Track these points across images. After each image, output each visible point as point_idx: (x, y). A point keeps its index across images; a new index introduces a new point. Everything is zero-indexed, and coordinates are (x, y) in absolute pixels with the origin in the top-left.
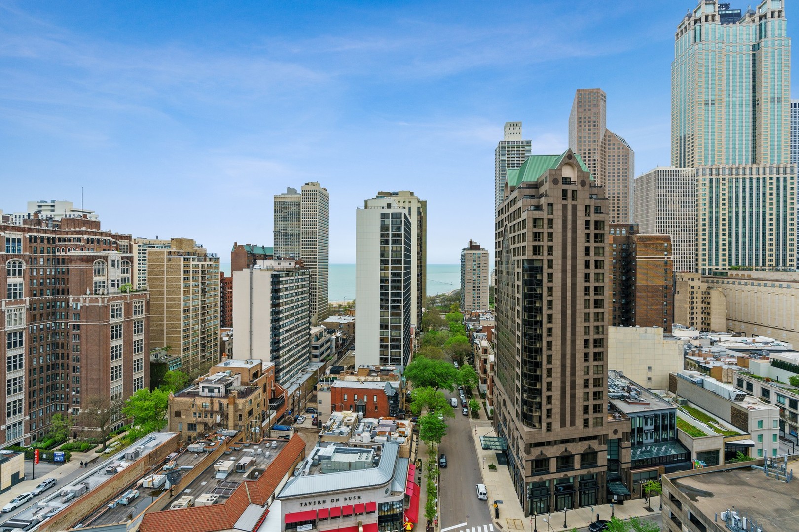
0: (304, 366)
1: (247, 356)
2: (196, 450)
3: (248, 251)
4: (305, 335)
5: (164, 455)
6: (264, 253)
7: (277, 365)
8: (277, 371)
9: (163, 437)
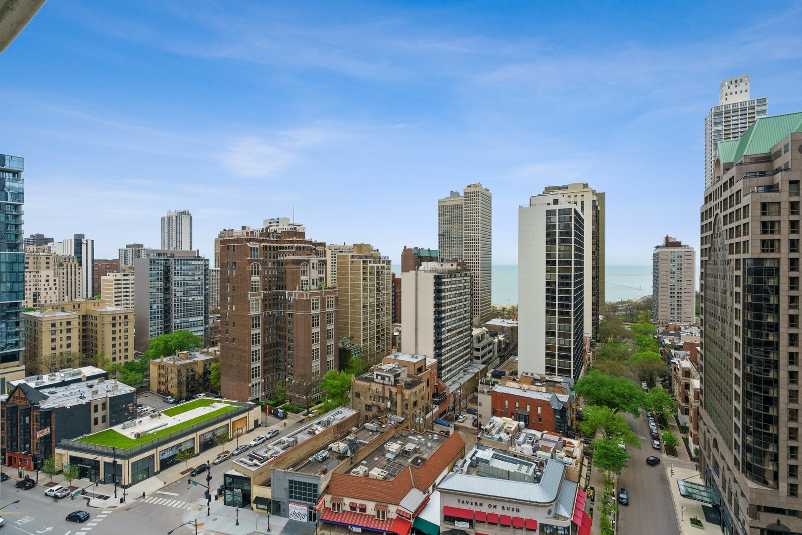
0: (466, 367)
1: (413, 352)
2: (370, 429)
3: (415, 254)
4: (466, 336)
5: (347, 427)
6: (429, 255)
7: (439, 362)
8: (440, 369)
9: (347, 413)
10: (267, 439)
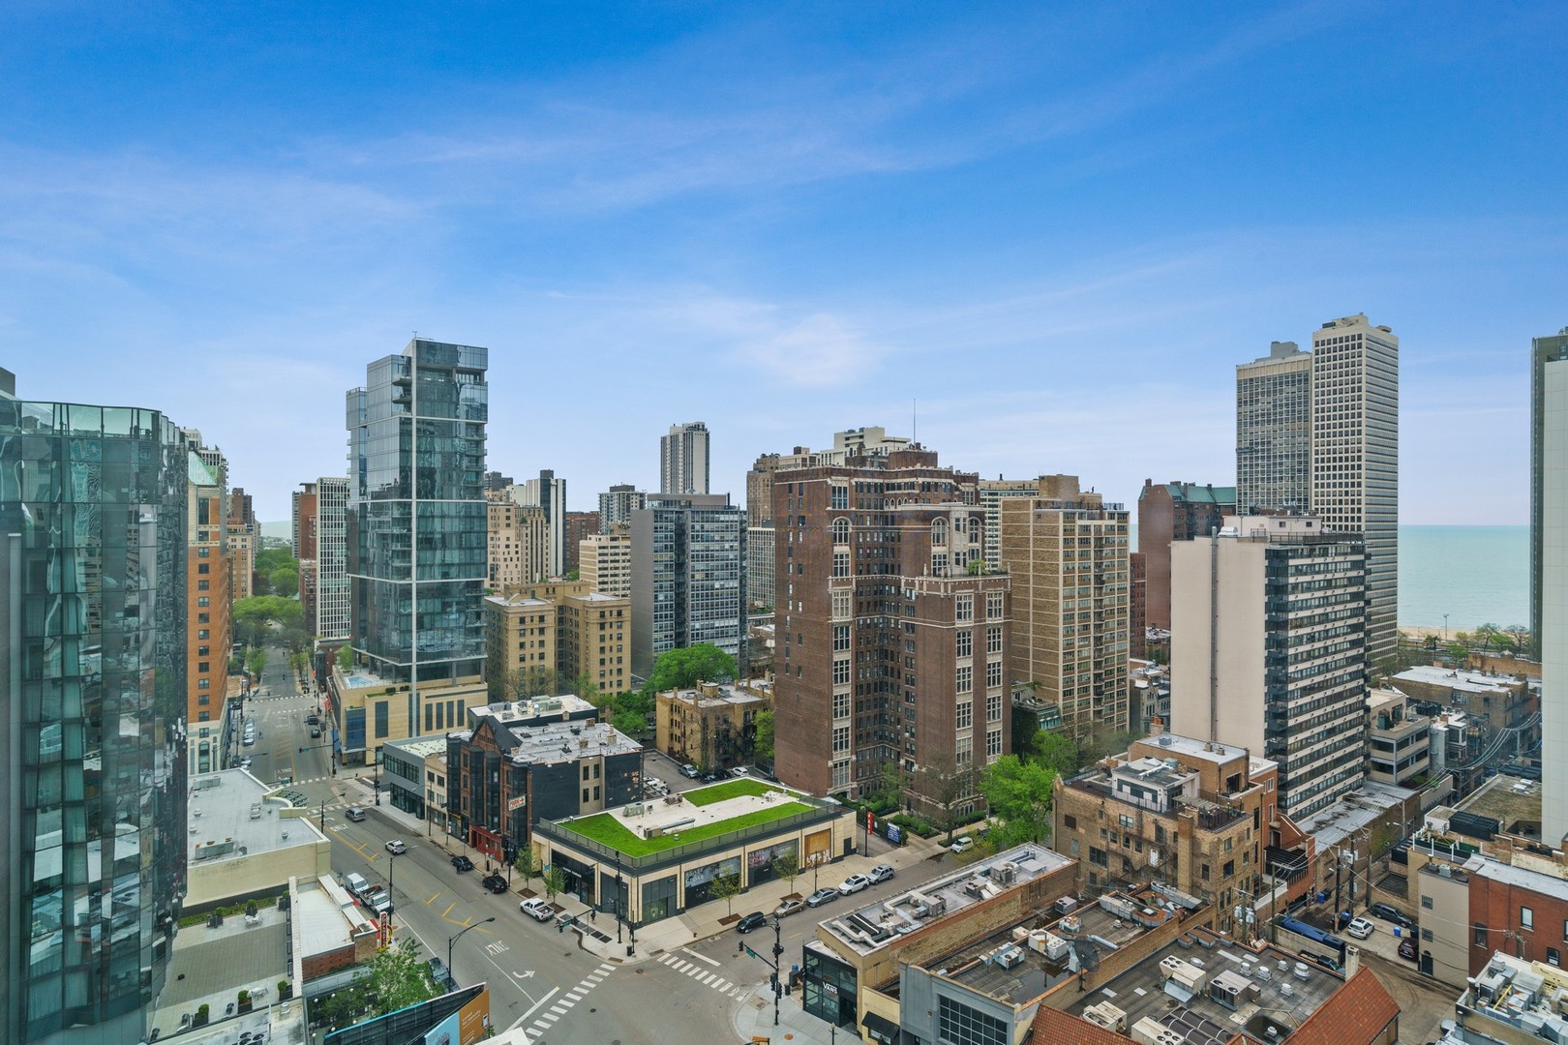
0: (1351, 787)
1: (1206, 735)
2: (1115, 911)
3: (1175, 498)
4: (1352, 709)
5: (1051, 894)
6: (1211, 501)
7: (1282, 770)
8: (1284, 786)
9: (1048, 862)
10: (871, 884)
